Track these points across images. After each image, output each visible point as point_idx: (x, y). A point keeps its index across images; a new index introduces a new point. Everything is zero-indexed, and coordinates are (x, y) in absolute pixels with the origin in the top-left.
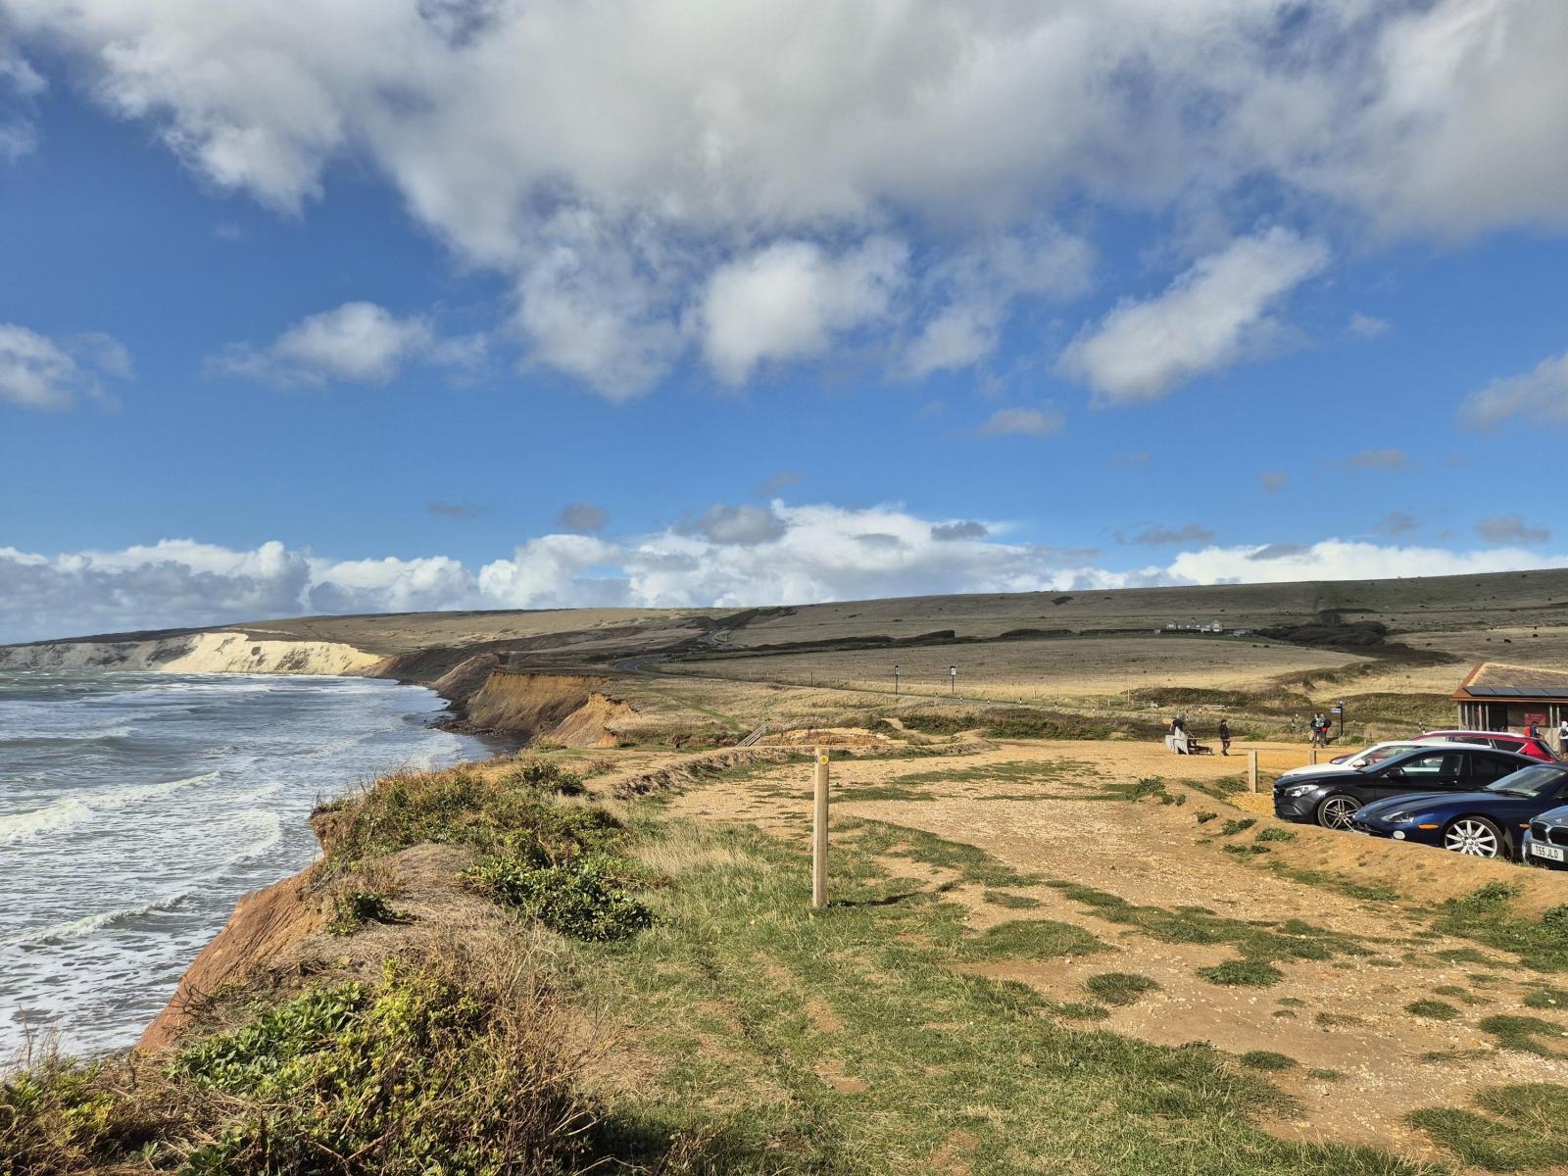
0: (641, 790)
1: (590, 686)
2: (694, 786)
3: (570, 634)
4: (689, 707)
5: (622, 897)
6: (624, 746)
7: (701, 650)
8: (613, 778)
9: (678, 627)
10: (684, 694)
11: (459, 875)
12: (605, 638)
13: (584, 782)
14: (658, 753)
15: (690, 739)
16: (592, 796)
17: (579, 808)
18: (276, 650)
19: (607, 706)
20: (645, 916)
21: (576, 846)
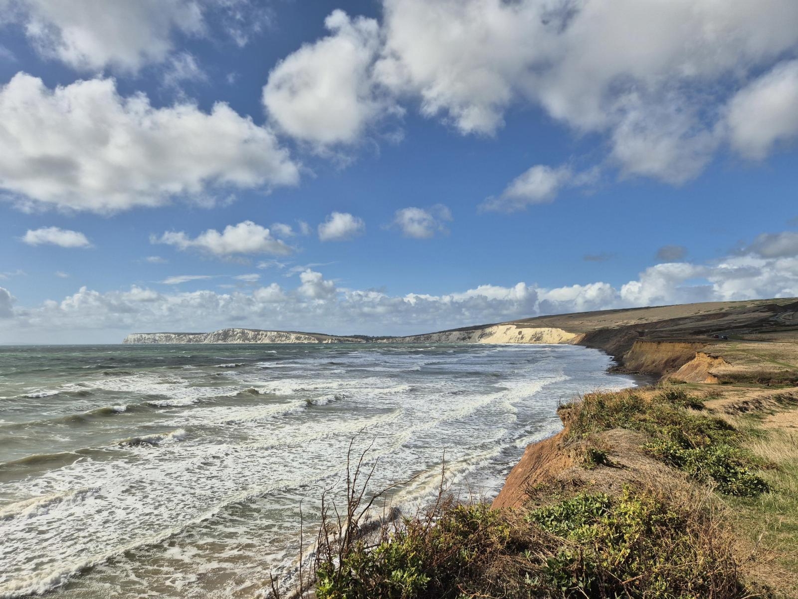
0: (743, 409)
1: (696, 348)
2: (781, 410)
3: (680, 319)
4: (767, 361)
5: (746, 472)
6: (725, 383)
7: (772, 325)
8: (721, 401)
9: (753, 312)
10: (762, 353)
11: (642, 446)
12: (703, 321)
13: (704, 402)
14: (750, 389)
15: (771, 381)
16: (711, 411)
17: (705, 418)
18: (528, 332)
19: (709, 360)
20: (763, 485)
21: (707, 439)
